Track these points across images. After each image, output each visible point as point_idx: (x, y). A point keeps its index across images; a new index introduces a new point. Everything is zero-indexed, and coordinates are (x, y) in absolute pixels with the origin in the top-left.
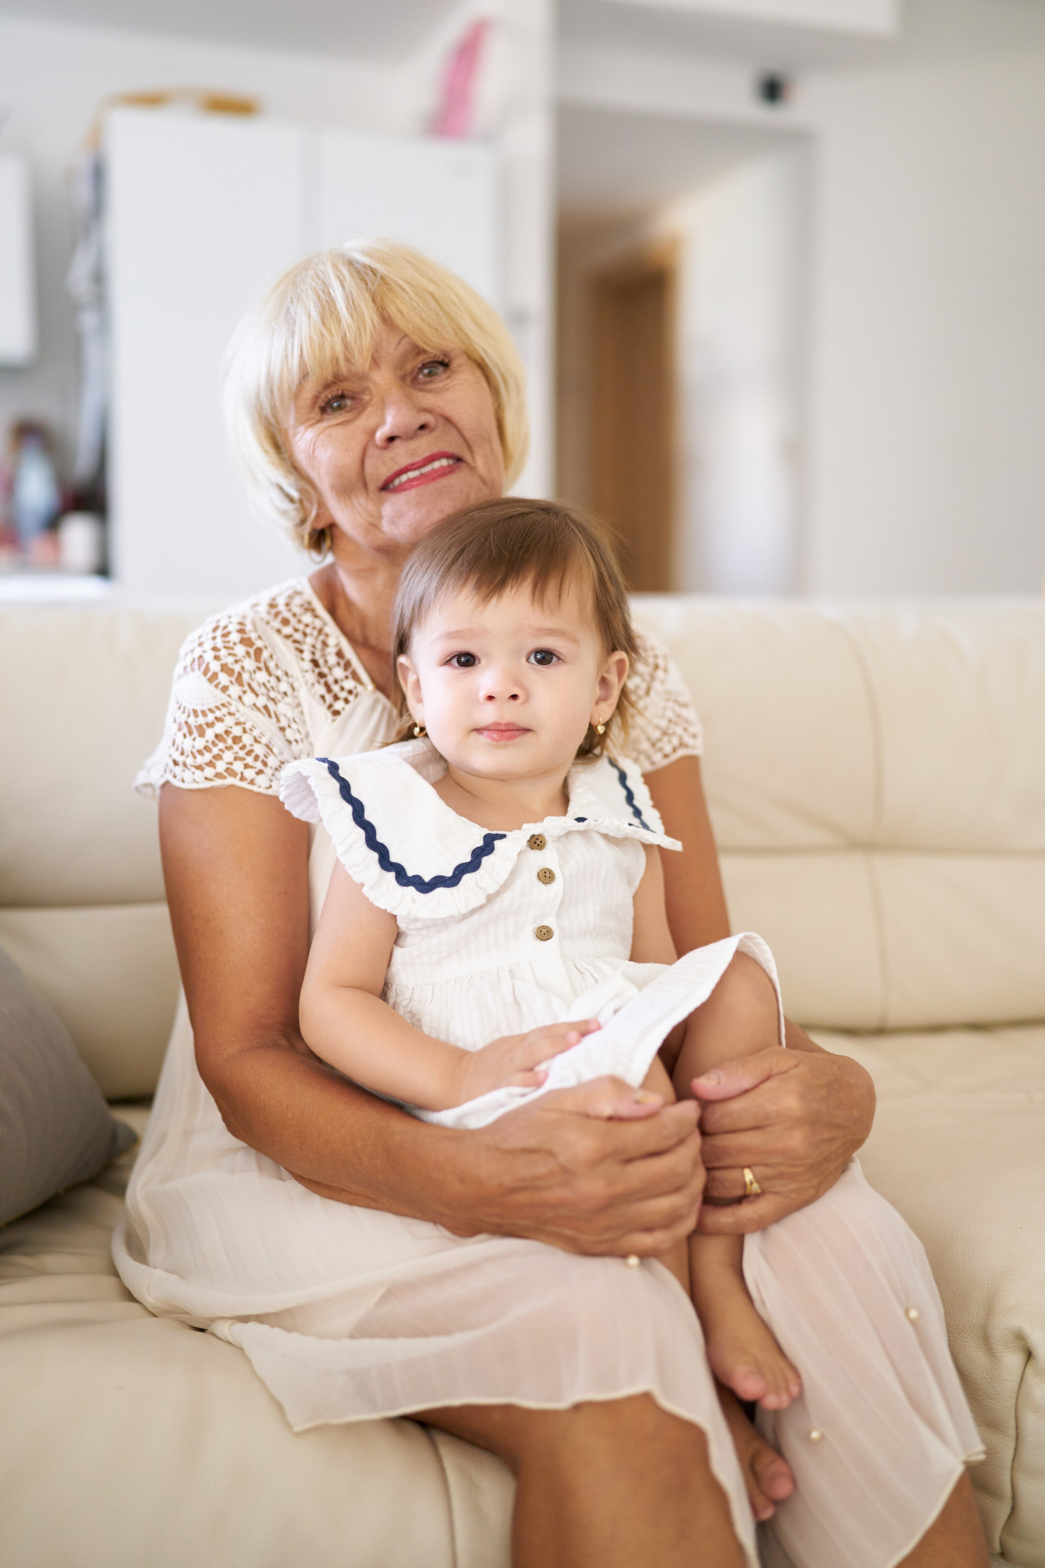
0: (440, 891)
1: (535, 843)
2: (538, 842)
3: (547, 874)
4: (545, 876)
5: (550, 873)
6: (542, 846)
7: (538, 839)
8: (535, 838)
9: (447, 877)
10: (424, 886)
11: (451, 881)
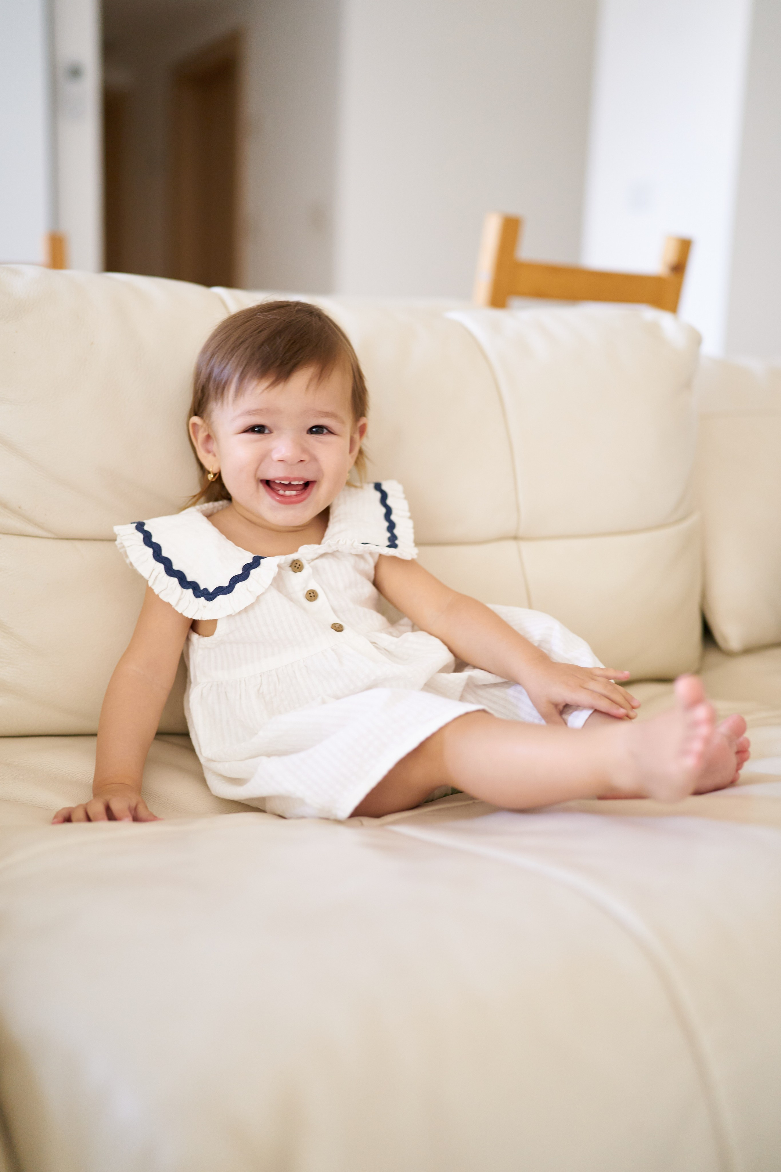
0: (220, 598)
1: (295, 567)
2: (297, 566)
3: (312, 595)
4: (311, 597)
5: (313, 593)
6: (301, 568)
7: (296, 564)
8: (295, 562)
9: (225, 587)
10: (210, 596)
11: (227, 590)
